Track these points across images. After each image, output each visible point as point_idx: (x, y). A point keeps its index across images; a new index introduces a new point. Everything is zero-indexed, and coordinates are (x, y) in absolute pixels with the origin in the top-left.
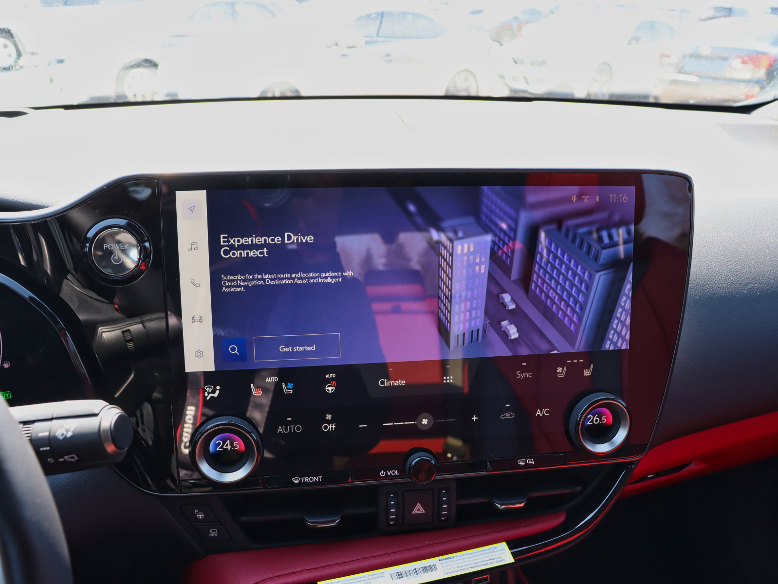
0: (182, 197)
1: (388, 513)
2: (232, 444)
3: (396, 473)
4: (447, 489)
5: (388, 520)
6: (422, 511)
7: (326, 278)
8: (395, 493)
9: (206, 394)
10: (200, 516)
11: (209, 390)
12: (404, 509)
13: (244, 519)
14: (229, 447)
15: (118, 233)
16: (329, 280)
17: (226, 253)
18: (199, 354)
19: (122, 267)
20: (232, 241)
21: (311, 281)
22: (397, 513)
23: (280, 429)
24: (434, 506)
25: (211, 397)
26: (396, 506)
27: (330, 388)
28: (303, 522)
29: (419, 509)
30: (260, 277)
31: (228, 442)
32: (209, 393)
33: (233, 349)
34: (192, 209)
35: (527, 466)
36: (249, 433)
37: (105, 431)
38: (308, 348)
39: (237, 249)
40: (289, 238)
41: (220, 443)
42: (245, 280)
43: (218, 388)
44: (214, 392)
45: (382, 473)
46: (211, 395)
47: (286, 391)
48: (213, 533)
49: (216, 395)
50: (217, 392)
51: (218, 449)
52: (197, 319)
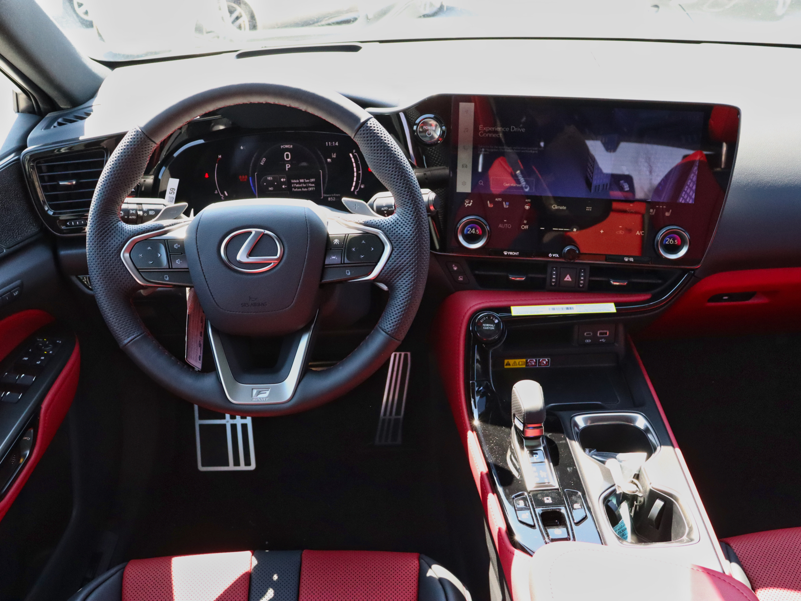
0: (463, 105)
1: (552, 278)
2: (475, 231)
3: (557, 256)
4: (584, 270)
5: (551, 282)
6: (570, 279)
7: (530, 150)
8: (556, 268)
9: (465, 204)
10: (455, 268)
11: (467, 202)
12: (560, 277)
13: (477, 272)
14: (474, 232)
15: (431, 121)
16: (531, 151)
17: (481, 134)
18: (464, 184)
19: (432, 137)
20: (485, 129)
21: (522, 151)
22: (556, 278)
23: (500, 226)
24: (576, 278)
25: (468, 206)
26: (556, 275)
27: (527, 207)
28: (508, 277)
29: (568, 278)
30: (497, 147)
31: (474, 229)
33: (481, 183)
34: (467, 112)
35: (629, 261)
36: (486, 226)
37: (430, 201)
39: (487, 133)
40: (513, 128)
41: (469, 230)
42: (490, 148)
43: (472, 201)
44: (469, 203)
45: (550, 255)
46: (468, 204)
47: (505, 206)
48: (461, 279)
49: (470, 205)
50: (471, 203)
51: (468, 233)
52: (465, 166)
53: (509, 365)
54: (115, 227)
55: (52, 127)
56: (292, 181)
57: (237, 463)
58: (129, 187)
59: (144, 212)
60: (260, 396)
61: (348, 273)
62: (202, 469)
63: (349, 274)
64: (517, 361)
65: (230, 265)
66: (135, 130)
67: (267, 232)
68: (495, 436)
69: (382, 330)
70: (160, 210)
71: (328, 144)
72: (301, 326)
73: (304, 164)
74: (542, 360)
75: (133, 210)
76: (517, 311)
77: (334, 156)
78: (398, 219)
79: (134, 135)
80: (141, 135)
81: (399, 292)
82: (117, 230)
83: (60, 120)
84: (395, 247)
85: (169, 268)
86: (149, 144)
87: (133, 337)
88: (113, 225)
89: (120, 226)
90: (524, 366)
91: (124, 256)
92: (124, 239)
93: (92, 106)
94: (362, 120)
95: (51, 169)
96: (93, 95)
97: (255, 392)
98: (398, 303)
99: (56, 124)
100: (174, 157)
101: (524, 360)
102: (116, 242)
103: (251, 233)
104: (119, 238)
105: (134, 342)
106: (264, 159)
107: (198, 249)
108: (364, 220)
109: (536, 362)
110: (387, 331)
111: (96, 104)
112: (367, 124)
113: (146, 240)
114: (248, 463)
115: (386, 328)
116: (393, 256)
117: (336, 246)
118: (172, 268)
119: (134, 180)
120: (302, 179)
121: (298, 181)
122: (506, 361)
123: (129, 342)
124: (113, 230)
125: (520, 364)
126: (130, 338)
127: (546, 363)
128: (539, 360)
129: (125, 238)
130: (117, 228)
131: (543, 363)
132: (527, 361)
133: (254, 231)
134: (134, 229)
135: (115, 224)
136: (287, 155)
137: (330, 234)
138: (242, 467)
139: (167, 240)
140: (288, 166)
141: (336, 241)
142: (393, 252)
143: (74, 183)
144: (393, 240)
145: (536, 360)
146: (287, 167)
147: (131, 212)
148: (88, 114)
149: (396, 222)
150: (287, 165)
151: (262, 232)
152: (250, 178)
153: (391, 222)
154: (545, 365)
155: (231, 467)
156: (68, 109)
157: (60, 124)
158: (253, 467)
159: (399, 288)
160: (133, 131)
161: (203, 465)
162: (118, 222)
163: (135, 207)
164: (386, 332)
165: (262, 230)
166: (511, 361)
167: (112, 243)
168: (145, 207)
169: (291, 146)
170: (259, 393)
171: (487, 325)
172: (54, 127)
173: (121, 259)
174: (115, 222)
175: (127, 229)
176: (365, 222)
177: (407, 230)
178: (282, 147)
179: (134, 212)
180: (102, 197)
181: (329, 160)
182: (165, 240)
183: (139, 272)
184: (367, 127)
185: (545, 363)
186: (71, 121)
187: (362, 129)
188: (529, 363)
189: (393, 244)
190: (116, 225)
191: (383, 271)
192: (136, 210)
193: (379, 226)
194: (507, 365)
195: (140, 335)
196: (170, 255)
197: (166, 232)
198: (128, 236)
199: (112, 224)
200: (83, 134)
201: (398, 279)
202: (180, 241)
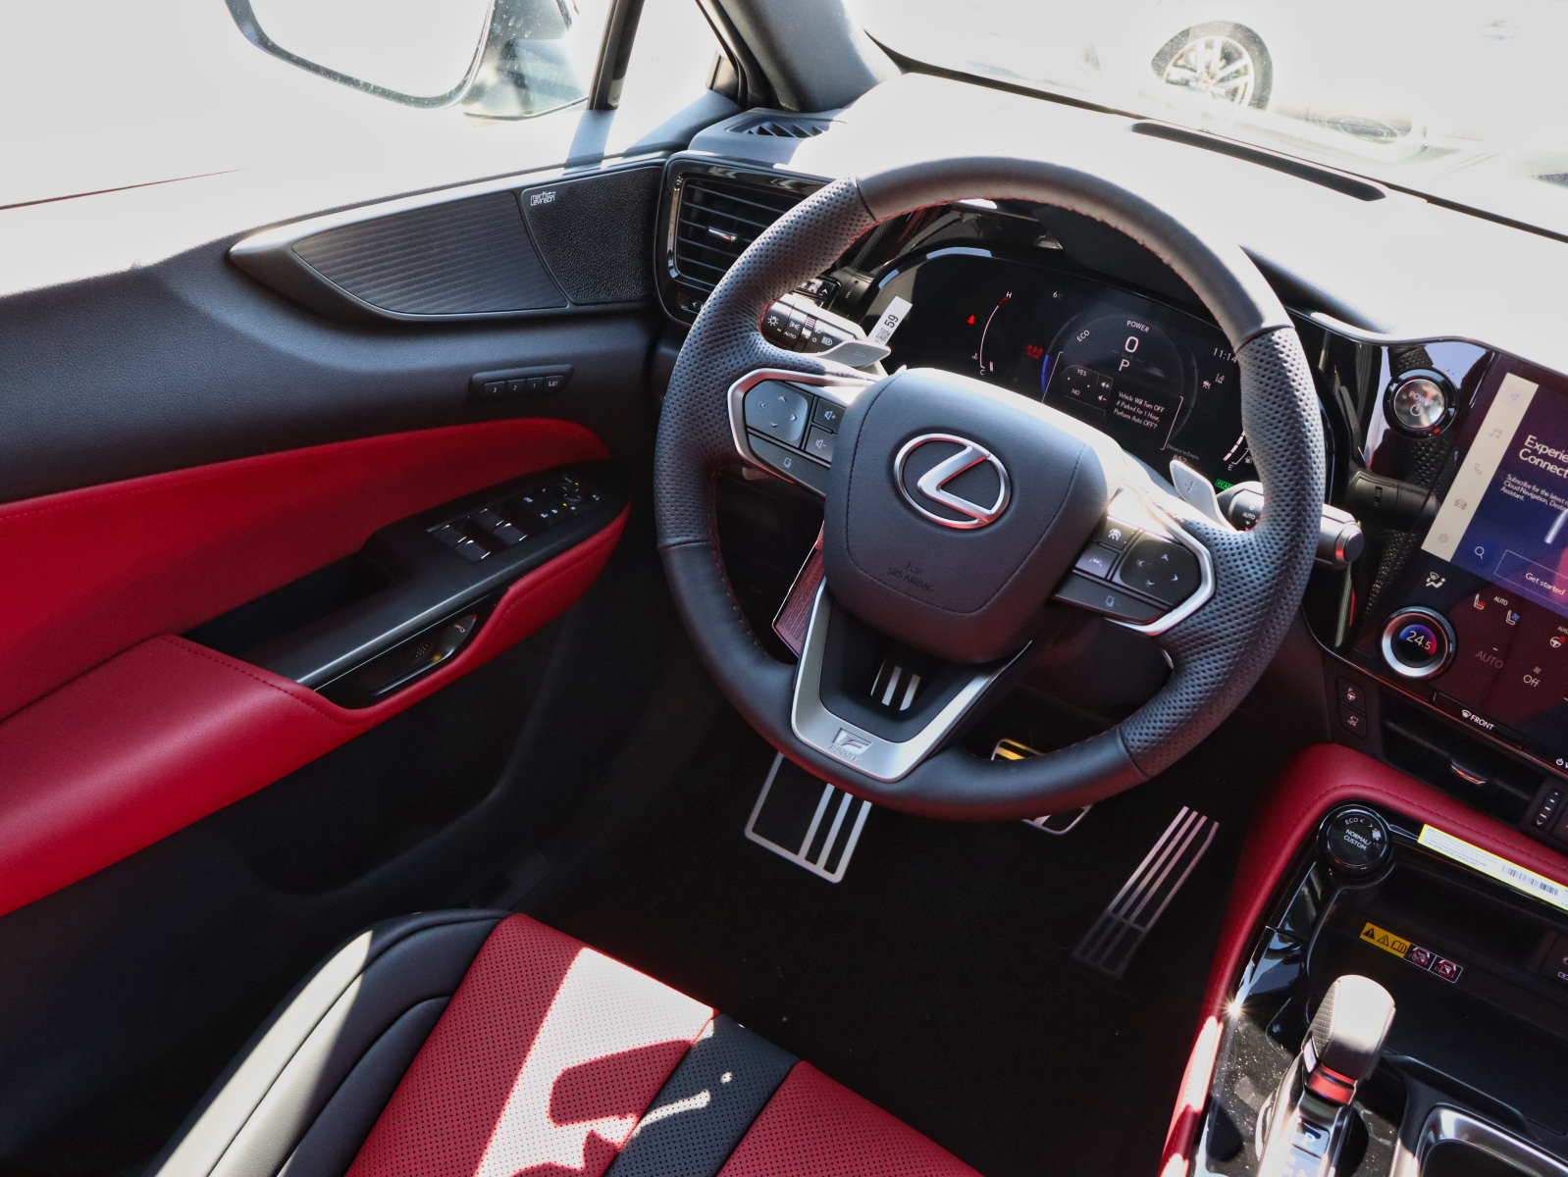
0: (1511, 381)
1: (1541, 810)
2: (1424, 642)
5: (1537, 816)
8: (1562, 793)
9: (1428, 580)
10: (1351, 697)
11: (1433, 577)
12: (1560, 817)
13: (1391, 725)
14: (1420, 643)
15: (1427, 385)
17: (1525, 454)
18: (1443, 538)
19: (1417, 420)
20: (1537, 446)
22: (1550, 815)
23: (1480, 655)
25: (1432, 586)
26: (1554, 807)
27: (1556, 643)
28: (1448, 763)
30: (1546, 494)
31: (1422, 637)
32: (1431, 580)
33: (1479, 551)
34: (1515, 396)
36: (1449, 641)
38: (1556, 590)
39: (1538, 456)
41: (1413, 634)
42: (1530, 490)
43: (1443, 580)
44: (1437, 582)
45: (1560, 761)
46: (1432, 583)
47: (1508, 620)
48: (1353, 722)
49: (1437, 586)
50: (1440, 584)
51: (1408, 639)
52: (1461, 504)
53: (1372, 937)
54: (742, 338)
55: (747, 131)
56: (1121, 395)
57: (813, 857)
58: (796, 278)
59: (814, 334)
60: (849, 748)
61: (1110, 601)
62: (750, 834)
63: (1111, 605)
64: (1392, 937)
65: (900, 487)
66: (847, 181)
67: (993, 458)
68: (1255, 1054)
69: (1122, 739)
70: (841, 341)
71: (1219, 353)
72: (980, 660)
73: (1157, 372)
74: (1445, 963)
75: (796, 322)
76: (1431, 837)
77: (1220, 380)
78: (1251, 544)
79: (842, 189)
80: (853, 193)
81: (1187, 682)
82: (744, 343)
83: (766, 126)
84: (1220, 595)
85: (799, 449)
86: (861, 216)
87: (685, 539)
88: (741, 333)
89: (752, 338)
90: (1402, 956)
91: (734, 392)
92: (746, 364)
93: (831, 120)
94: (1265, 325)
95: (708, 200)
96: (844, 102)
97: (843, 735)
98: (1175, 701)
99: (754, 129)
101: (1408, 944)
102: (730, 364)
103: (963, 447)
104: (740, 359)
105: (686, 549)
106: (1086, 333)
107: (859, 436)
108: (1187, 518)
109: (1429, 961)
110: (1129, 745)
111: (842, 123)
112: (1273, 335)
113: (783, 381)
114: (831, 867)
115: (1129, 738)
116: (1207, 609)
117: (1112, 541)
118: (804, 451)
119: (810, 269)
120: (1140, 398)
121: (1131, 399)
122: (1369, 926)
123: (674, 545)
124: (736, 340)
125: (1396, 945)
126: (678, 540)
127: (1451, 972)
128: (1439, 960)
129: (750, 364)
130: (744, 340)
131: (1444, 970)
132: (1412, 947)
133: (971, 445)
134: (773, 353)
135: (746, 331)
136: (1132, 343)
137: (1110, 513)
138: (818, 869)
139: (819, 397)
140: (1125, 363)
141: (1115, 534)
142: (1212, 603)
143: (733, 238)
144: (1221, 580)
145: (1432, 957)
146: (1122, 365)
147: (792, 325)
148: (816, 132)
149: (1244, 549)
150: (1124, 360)
151: (984, 456)
152: (1047, 356)
153: (1237, 543)
154: (1446, 976)
155: (800, 859)
156: (790, 111)
157: (762, 132)
158: (836, 877)
159: (1192, 674)
160: (844, 182)
161: (755, 830)
162: (751, 330)
163: (803, 318)
164: (1126, 746)
165: (986, 452)
166: (1379, 933)
167: (724, 363)
168: (820, 327)
169: (1147, 329)
170: (849, 741)
171: (1355, 835)
172: (750, 132)
173: (726, 396)
174: (746, 329)
175: (761, 349)
176: (1186, 521)
178: (1129, 322)
179: (797, 327)
180: (743, 275)
181: (1206, 384)
182: (815, 395)
183: (747, 433)
185: (1448, 971)
186: (782, 133)
187: (1258, 341)
188: (1415, 956)
189: (1219, 587)
190: (746, 334)
191: (1176, 629)
192: (802, 326)
193: (1208, 539)
194: (1366, 934)
195: (698, 541)
196: (812, 426)
197: (823, 384)
198: (756, 361)
199: (740, 330)
200: (786, 161)
201: (1197, 656)
202: (839, 409)
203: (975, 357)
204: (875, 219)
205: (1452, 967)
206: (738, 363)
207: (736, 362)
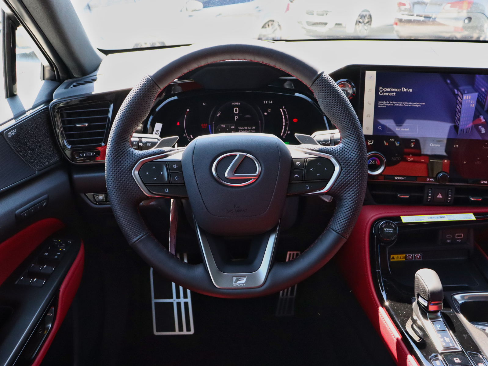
0: (367, 72)
1: (428, 196)
2: (375, 162)
3: (433, 180)
4: (451, 190)
5: (428, 198)
6: (441, 197)
7: (415, 105)
8: (431, 189)
9: (368, 143)
11: (370, 141)
12: (434, 195)
14: (374, 163)
15: (345, 83)
16: (416, 106)
17: (381, 93)
18: (368, 128)
20: (383, 89)
21: (410, 105)
22: (431, 196)
23: (393, 158)
24: (445, 196)
25: (370, 144)
26: (431, 193)
27: (412, 145)
28: (397, 195)
29: (440, 196)
30: (392, 103)
31: (374, 161)
32: (369, 143)
33: (380, 128)
34: (371, 77)
35: (484, 184)
36: (383, 158)
38: (406, 130)
39: (385, 92)
40: (403, 89)
41: (371, 161)
42: (387, 103)
43: (373, 141)
44: (371, 142)
45: (428, 179)
46: (370, 143)
47: (396, 144)
49: (372, 144)
50: (372, 143)
51: (370, 164)
52: (368, 116)
53: (394, 259)
54: (128, 152)
55: (70, 88)
56: (239, 128)
57: (181, 329)
59: (144, 144)
60: (239, 282)
61: (307, 187)
62: (156, 333)
63: (308, 188)
64: (399, 256)
65: (219, 181)
66: (146, 78)
67: (248, 155)
69: (334, 231)
70: (157, 143)
71: (265, 102)
72: (269, 229)
73: (248, 116)
74: (417, 255)
75: (135, 142)
76: (405, 219)
77: (269, 111)
78: (344, 147)
79: (145, 82)
80: (150, 81)
81: (344, 203)
82: (129, 153)
83: (74, 84)
84: (344, 168)
85: (169, 183)
86: (156, 89)
87: (140, 236)
88: (126, 150)
89: (131, 150)
90: (404, 260)
91: (135, 173)
92: (134, 161)
93: (96, 75)
94: (319, 73)
95: (69, 115)
96: (96, 68)
97: (234, 279)
98: (344, 211)
99: (72, 86)
100: (156, 111)
101: (404, 255)
102: (128, 162)
103: (236, 155)
104: (131, 160)
105: (140, 241)
106: (220, 113)
107: (194, 168)
108: (319, 148)
109: (412, 257)
110: (338, 232)
111: (99, 74)
112: (323, 75)
113: (151, 161)
114: (188, 329)
115: (337, 229)
116: (342, 174)
117: (298, 167)
118: (171, 183)
119: (143, 116)
120: (246, 127)
121: (243, 128)
122: (392, 256)
123: (137, 240)
124: (126, 153)
125: (402, 258)
126: (138, 237)
127: (419, 257)
128: (415, 255)
129: (136, 160)
130: (129, 152)
131: (417, 257)
132: (406, 256)
133: (238, 154)
134: (142, 153)
135: (128, 149)
136: (236, 110)
137: (293, 158)
138: (185, 332)
139: (168, 161)
140: (237, 117)
141: (298, 163)
142: (342, 171)
143: (87, 125)
144: (342, 163)
145: (413, 255)
146: (236, 118)
148: (95, 80)
149: (343, 149)
150: (236, 117)
151: (245, 155)
152: (209, 126)
153: (341, 148)
154: (419, 259)
155: (177, 332)
156: (79, 77)
157: (74, 86)
158: (192, 332)
159: (345, 200)
160: (145, 79)
161: (157, 331)
162: (129, 148)
163: (137, 139)
164: (337, 232)
165: (245, 154)
166: (395, 256)
167: (126, 164)
168: (144, 140)
169: (239, 104)
170: (237, 280)
171: (388, 229)
172: (71, 87)
173: (132, 176)
174: (127, 148)
175: (137, 153)
176: (319, 149)
177: (352, 155)
178: (232, 104)
181: (266, 114)
182: (166, 161)
183: (145, 186)
184: (323, 77)
185: (418, 257)
186: (82, 84)
187: (318, 79)
188: (408, 257)
189: (342, 165)
190: (128, 150)
191: (334, 186)
192: (138, 142)
193: (330, 152)
194: (392, 259)
195: (145, 235)
196: (170, 173)
197: (166, 156)
198: (137, 158)
199: (125, 149)
200: (94, 91)
201: (345, 192)
202: (179, 163)
203: (185, 136)
204: (161, 89)
205: (410, 255)
206: (131, 161)
207: (129, 162)
